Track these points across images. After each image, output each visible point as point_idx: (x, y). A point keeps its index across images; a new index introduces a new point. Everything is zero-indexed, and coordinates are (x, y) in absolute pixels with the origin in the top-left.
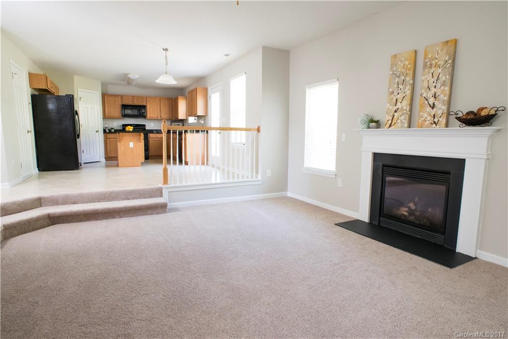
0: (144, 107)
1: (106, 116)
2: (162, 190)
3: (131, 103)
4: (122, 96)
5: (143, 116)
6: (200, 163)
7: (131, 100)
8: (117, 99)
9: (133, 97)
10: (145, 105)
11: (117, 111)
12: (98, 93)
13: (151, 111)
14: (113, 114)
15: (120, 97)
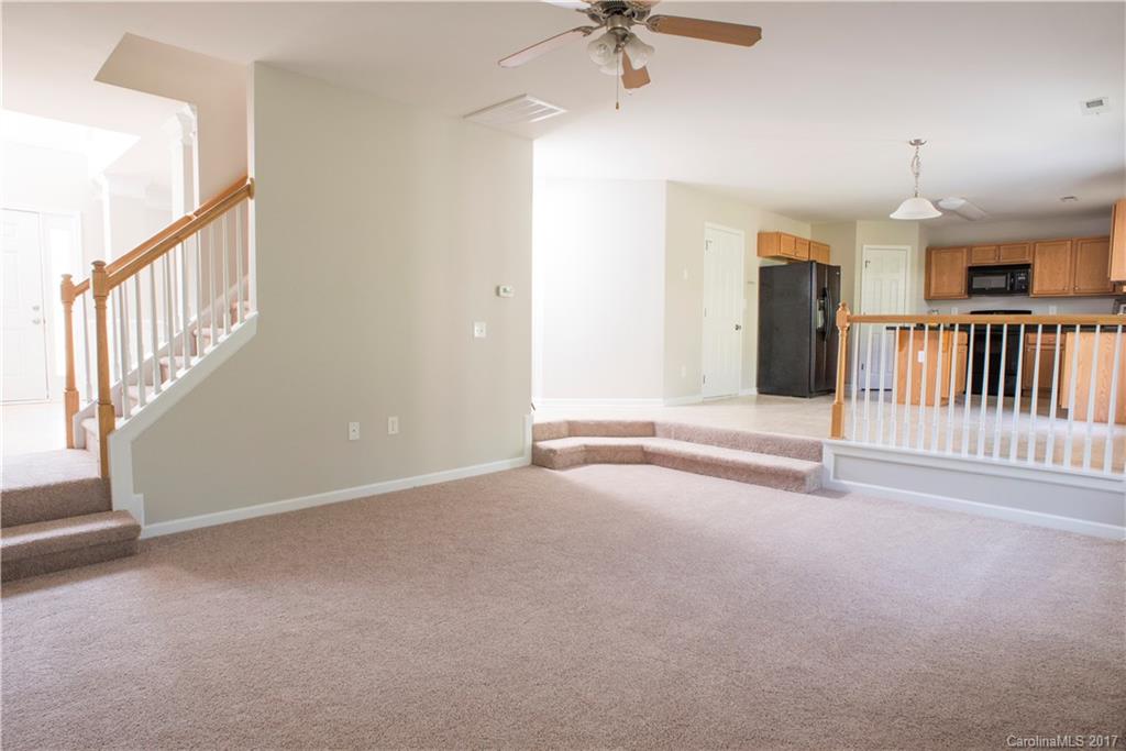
0: (1026, 267)
1: (932, 294)
2: (822, 447)
3: (992, 262)
4: (970, 248)
5: (1023, 289)
6: (1091, 415)
7: (991, 255)
8: (959, 255)
9: (999, 246)
10: (1031, 262)
11: (957, 283)
12: (909, 248)
13: (1044, 277)
14: (945, 291)
15: (965, 250)
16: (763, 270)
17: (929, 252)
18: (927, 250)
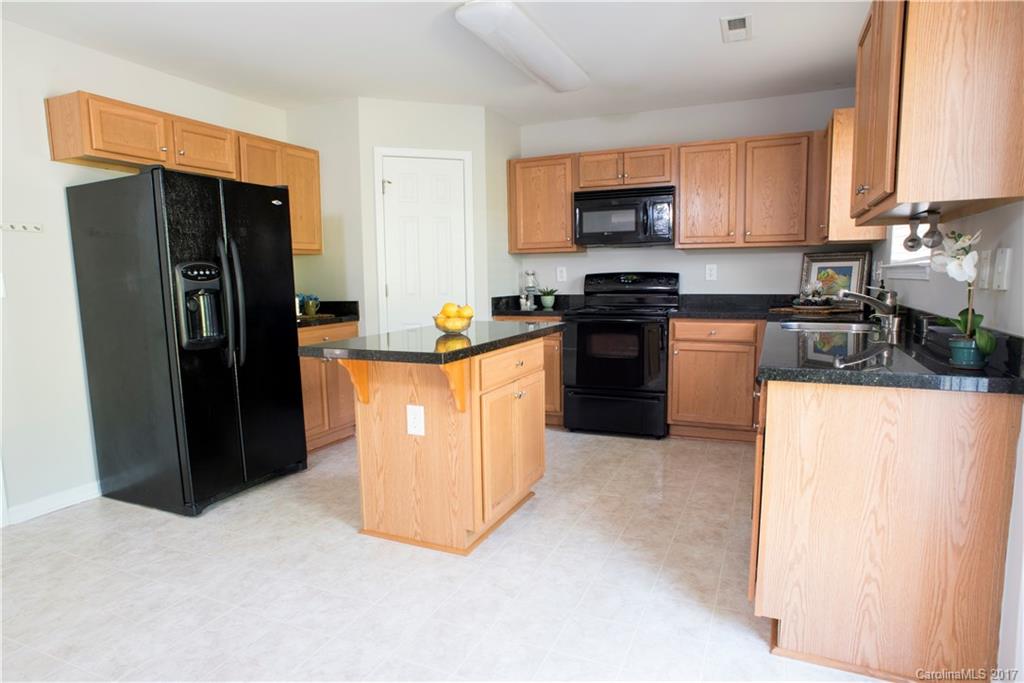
0: (668, 192)
1: (520, 243)
3: (613, 184)
4: (576, 159)
7: (611, 171)
8: (559, 170)
9: (622, 155)
10: (672, 183)
11: (559, 221)
12: (467, 155)
14: (541, 237)
15: (568, 162)
16: (77, 197)
17: (513, 165)
18: (509, 162)
